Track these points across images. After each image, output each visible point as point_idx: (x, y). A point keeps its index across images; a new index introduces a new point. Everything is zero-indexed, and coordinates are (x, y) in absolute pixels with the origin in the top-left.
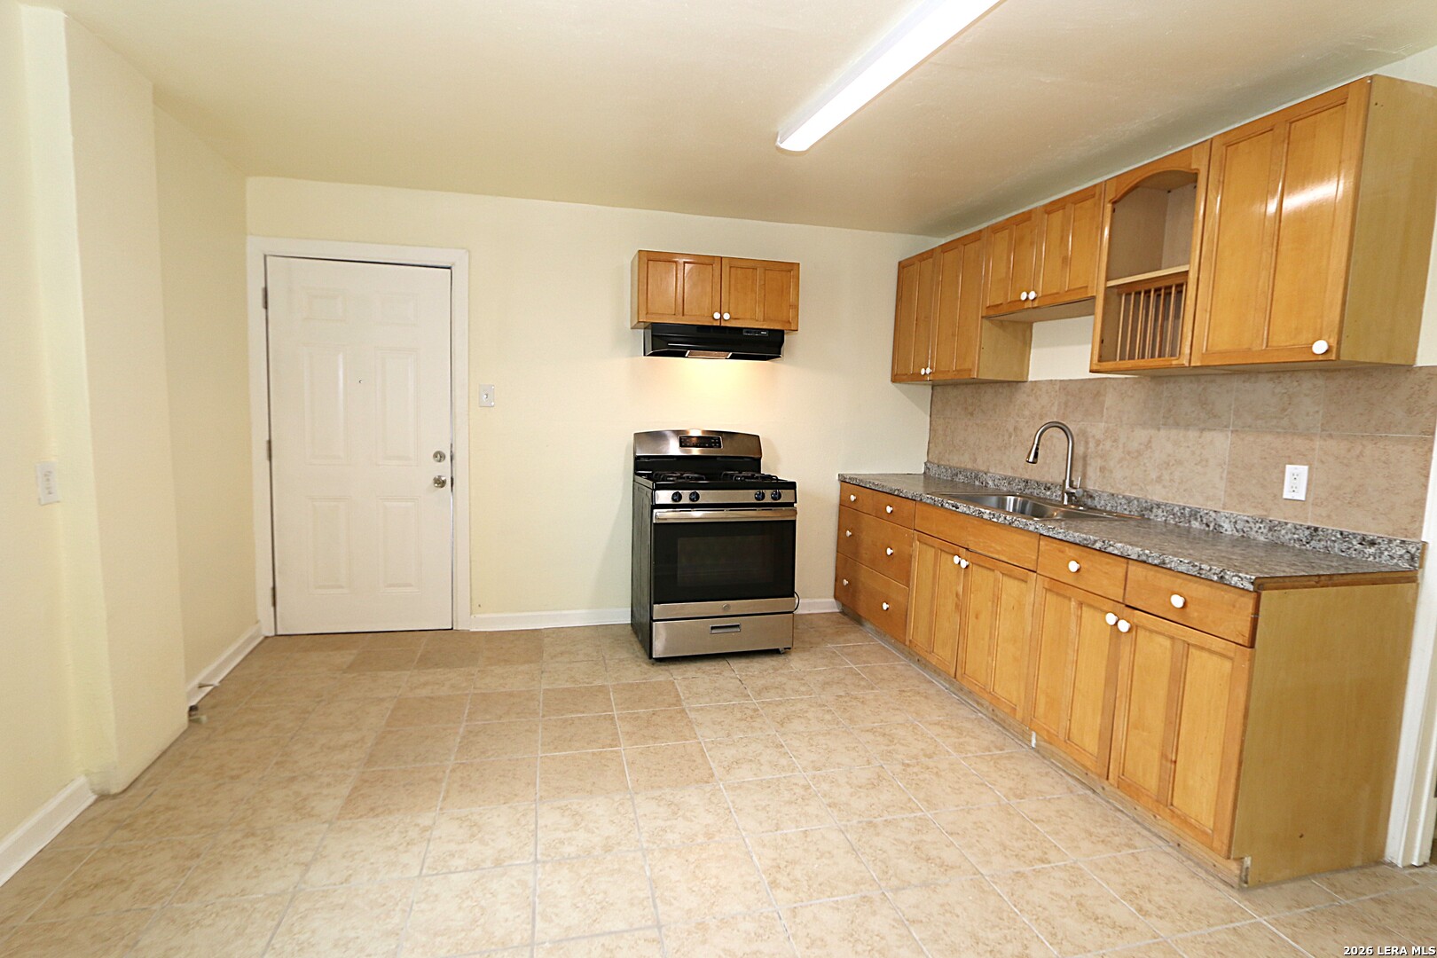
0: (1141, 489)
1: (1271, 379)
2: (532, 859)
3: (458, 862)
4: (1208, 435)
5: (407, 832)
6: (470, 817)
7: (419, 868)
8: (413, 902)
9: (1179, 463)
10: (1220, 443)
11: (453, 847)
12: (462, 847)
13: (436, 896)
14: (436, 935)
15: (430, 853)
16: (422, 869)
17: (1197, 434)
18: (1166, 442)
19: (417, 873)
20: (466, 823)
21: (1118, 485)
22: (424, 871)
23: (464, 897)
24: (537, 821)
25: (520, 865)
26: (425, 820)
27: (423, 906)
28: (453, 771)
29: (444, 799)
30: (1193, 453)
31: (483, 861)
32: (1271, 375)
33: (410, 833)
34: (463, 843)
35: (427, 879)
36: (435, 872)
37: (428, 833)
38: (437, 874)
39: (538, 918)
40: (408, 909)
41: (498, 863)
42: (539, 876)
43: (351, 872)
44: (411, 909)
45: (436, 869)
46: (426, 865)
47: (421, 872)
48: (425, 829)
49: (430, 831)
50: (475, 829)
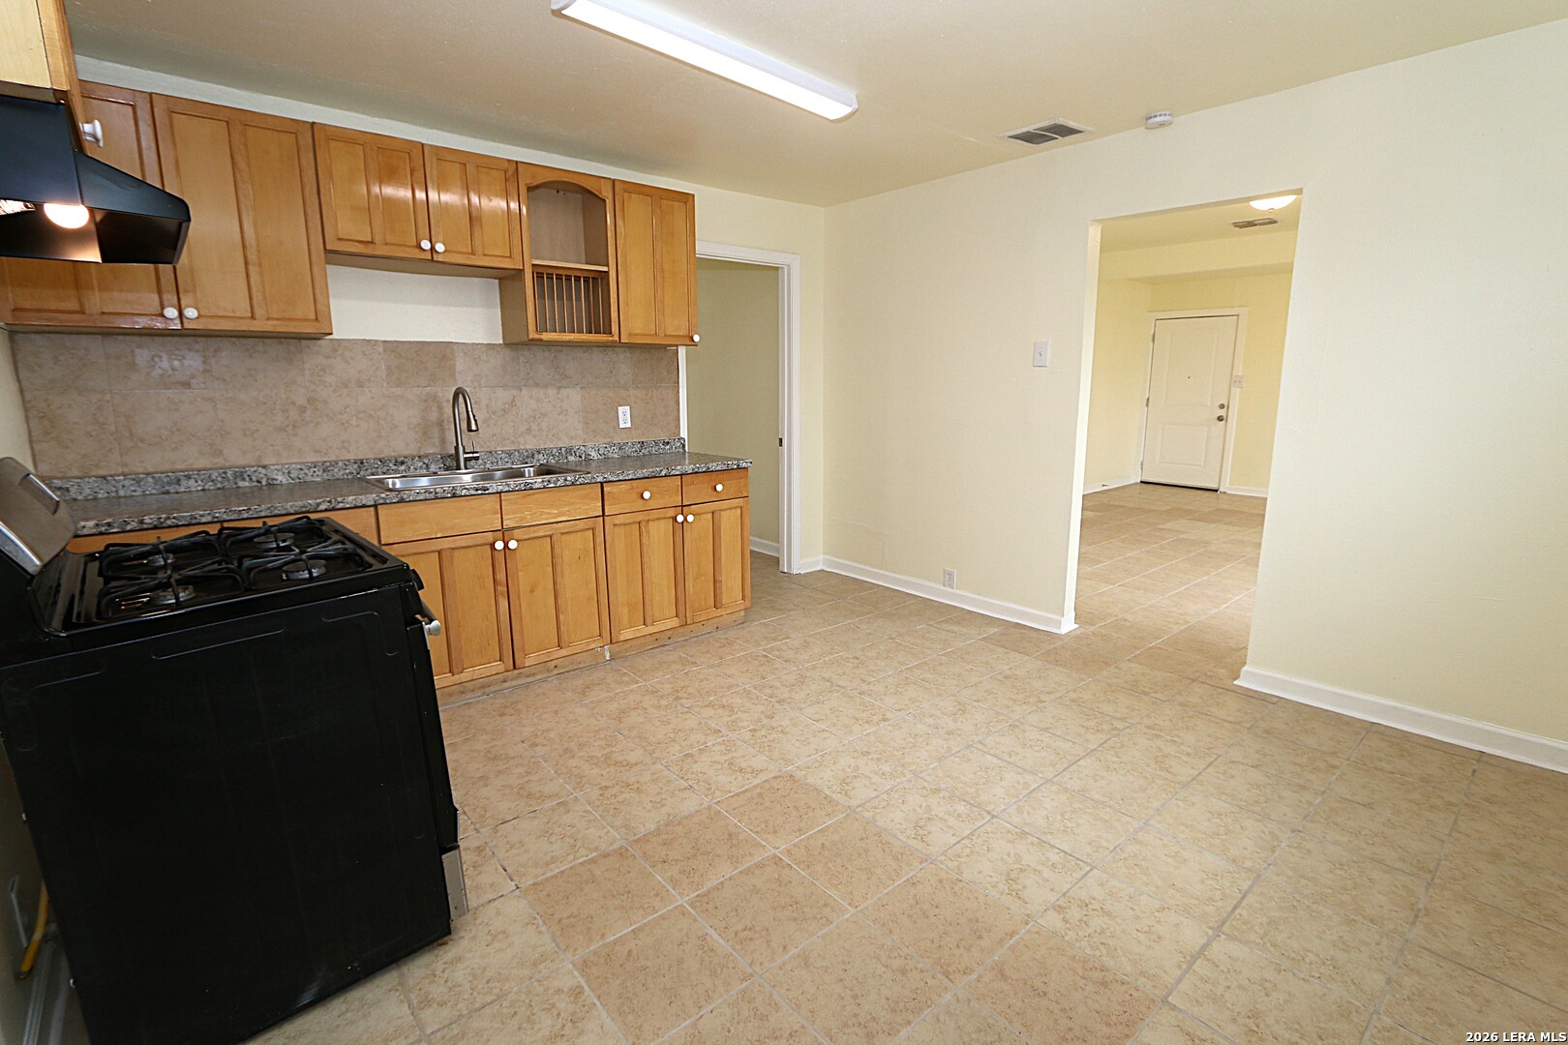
0: (513, 442)
1: (601, 352)
2: (994, 820)
3: (1054, 857)
4: (565, 392)
5: (1080, 921)
6: (1007, 891)
7: (1090, 874)
8: (1111, 852)
9: (544, 415)
10: (574, 397)
11: (1047, 873)
12: (1039, 868)
13: (1090, 844)
14: (1106, 821)
15: (1071, 882)
16: (1088, 872)
17: (555, 391)
18: (529, 400)
19: (1095, 871)
20: (1015, 886)
21: (488, 444)
22: (1088, 868)
23: (1069, 830)
24: (955, 845)
25: (1009, 823)
26: (1053, 920)
27: (1104, 844)
28: (967, 971)
29: (1012, 934)
30: (555, 406)
31: (1033, 844)
32: (601, 349)
33: (1078, 917)
34: (1035, 870)
35: (1089, 861)
36: (1079, 862)
37: (1061, 902)
38: (1078, 859)
39: (1031, 789)
40: (1118, 849)
41: (1023, 834)
42: (1004, 807)
43: (1157, 914)
44: (1115, 848)
45: (1076, 864)
46: (1083, 873)
47: (1091, 870)
48: (1059, 909)
49: (1058, 903)
50: (1013, 875)
